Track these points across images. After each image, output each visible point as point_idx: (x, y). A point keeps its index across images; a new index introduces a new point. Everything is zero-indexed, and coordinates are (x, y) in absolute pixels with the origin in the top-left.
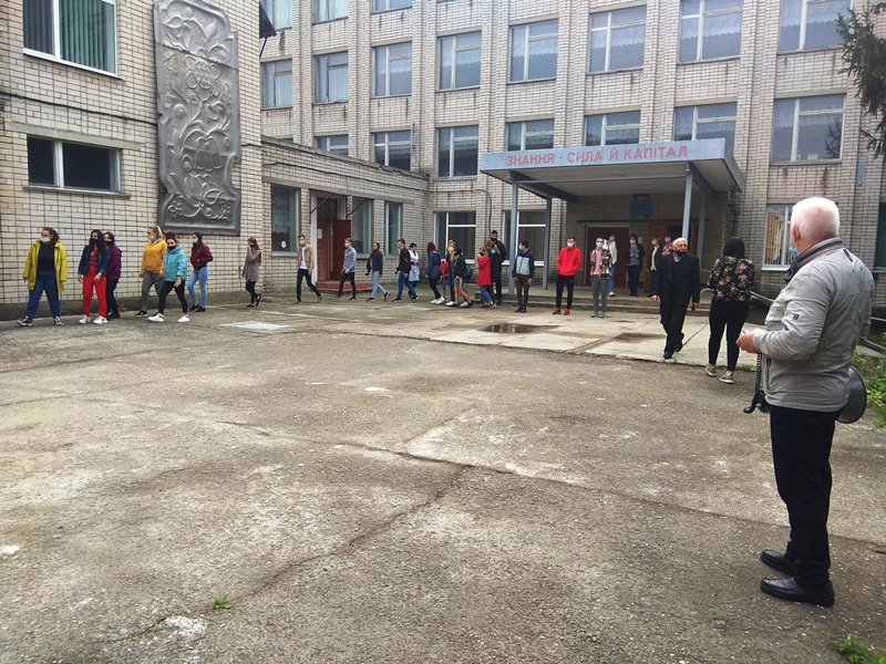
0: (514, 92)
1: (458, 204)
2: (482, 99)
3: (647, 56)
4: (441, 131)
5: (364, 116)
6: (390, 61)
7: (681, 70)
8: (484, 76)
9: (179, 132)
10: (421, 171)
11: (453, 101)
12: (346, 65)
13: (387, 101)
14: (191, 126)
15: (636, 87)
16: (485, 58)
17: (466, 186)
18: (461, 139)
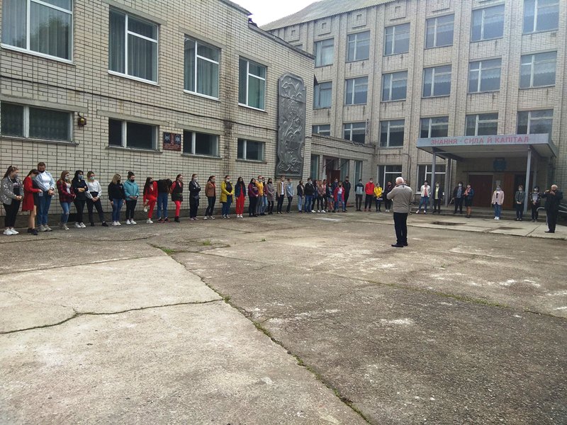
0: (426, 103)
1: (392, 161)
2: (407, 106)
3: (502, 84)
4: (383, 123)
5: (339, 115)
6: (355, 87)
7: (521, 92)
8: (409, 94)
9: (285, 134)
10: (371, 144)
11: (390, 108)
12: (331, 89)
13: (353, 107)
14: (289, 131)
15: (495, 100)
16: (409, 85)
17: (397, 152)
18: (394, 127)
